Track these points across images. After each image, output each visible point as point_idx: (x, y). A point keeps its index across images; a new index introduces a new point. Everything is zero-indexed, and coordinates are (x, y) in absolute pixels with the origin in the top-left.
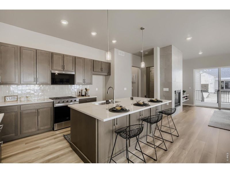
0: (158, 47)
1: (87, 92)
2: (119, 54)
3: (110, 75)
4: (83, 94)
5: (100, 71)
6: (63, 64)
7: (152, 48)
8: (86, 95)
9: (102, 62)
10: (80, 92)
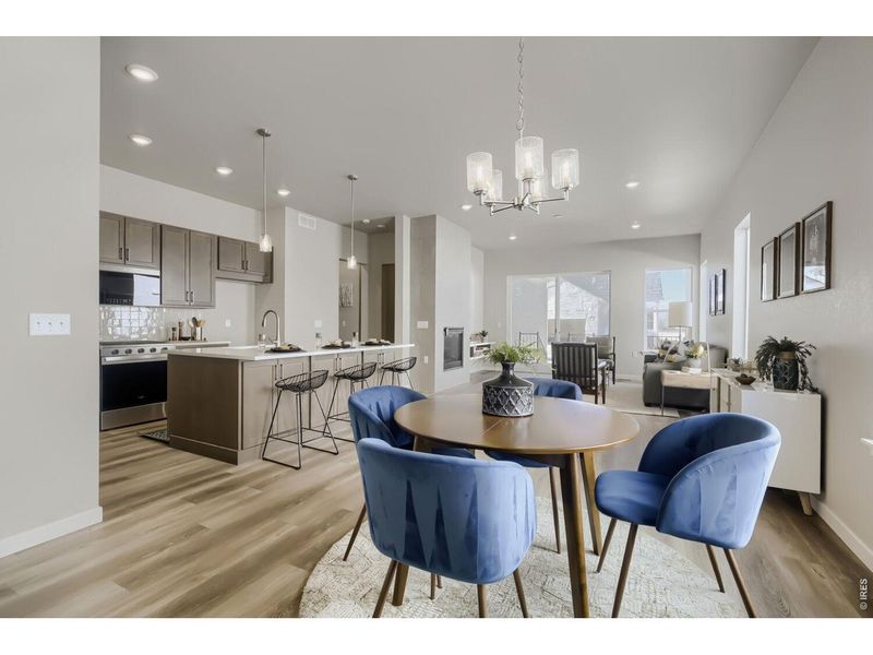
0: (404, 217)
1: (198, 329)
2: (300, 224)
3: (271, 281)
4: (184, 336)
5: (239, 267)
6: (122, 246)
7: (390, 215)
8: (193, 339)
9: (245, 242)
10: (174, 329)
